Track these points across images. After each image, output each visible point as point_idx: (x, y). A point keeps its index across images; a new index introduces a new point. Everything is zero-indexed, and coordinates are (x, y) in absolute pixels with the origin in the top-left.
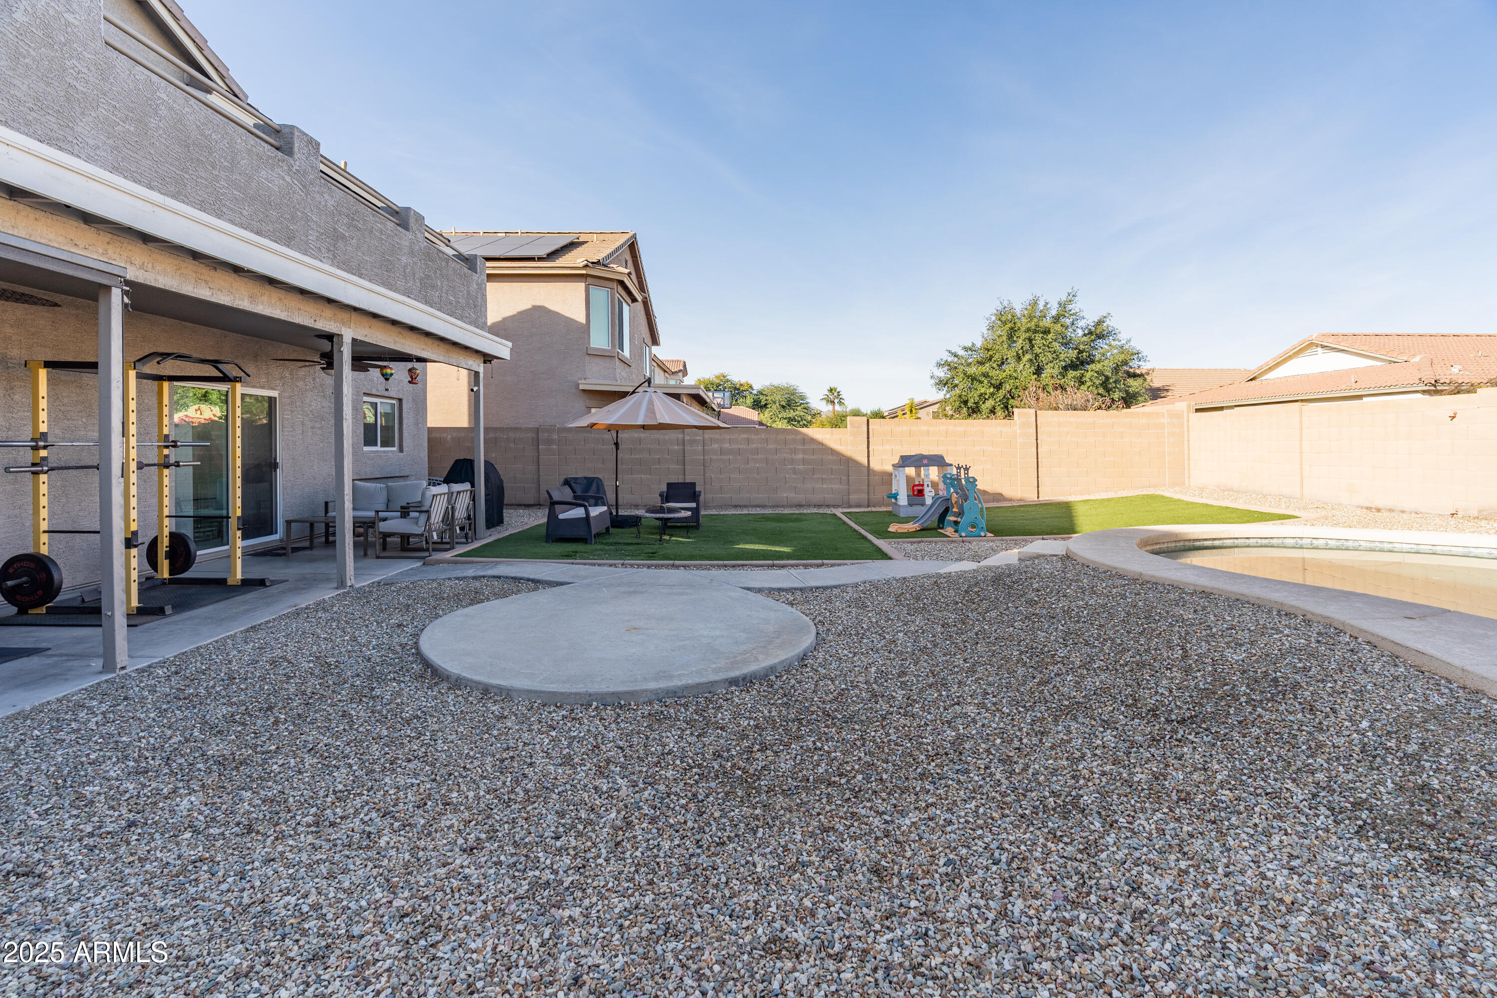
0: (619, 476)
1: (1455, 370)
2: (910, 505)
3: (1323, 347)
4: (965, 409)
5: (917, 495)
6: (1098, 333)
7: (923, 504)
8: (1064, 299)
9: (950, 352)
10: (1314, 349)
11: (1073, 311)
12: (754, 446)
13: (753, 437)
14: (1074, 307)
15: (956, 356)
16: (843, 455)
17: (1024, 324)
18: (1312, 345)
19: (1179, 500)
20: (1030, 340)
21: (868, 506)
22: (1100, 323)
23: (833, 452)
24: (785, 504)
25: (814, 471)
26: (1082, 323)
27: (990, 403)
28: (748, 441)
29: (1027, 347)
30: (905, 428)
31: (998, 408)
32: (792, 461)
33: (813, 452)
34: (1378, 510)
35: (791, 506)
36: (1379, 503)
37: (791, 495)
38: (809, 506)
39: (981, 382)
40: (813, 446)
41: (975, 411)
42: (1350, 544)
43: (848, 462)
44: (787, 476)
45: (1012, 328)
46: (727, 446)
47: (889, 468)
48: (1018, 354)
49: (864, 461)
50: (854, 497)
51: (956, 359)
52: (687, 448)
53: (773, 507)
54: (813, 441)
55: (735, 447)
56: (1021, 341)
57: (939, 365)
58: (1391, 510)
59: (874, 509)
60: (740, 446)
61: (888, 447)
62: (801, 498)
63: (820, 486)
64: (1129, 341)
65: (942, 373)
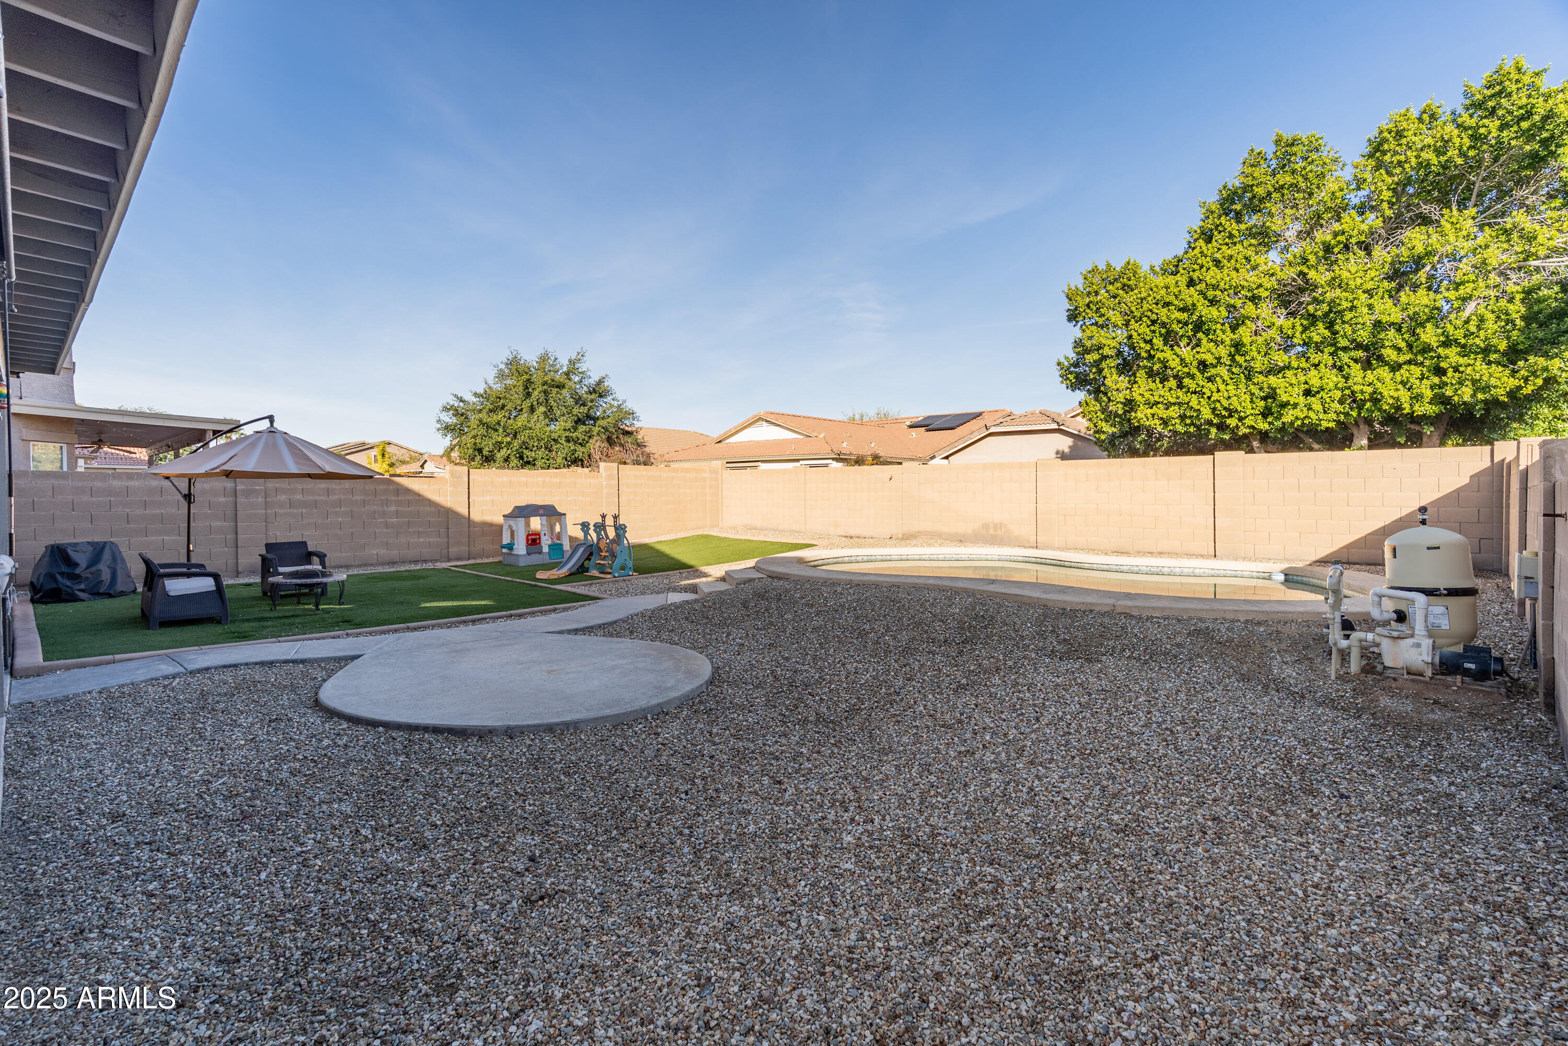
0: (192, 538)
1: (844, 445)
2: (529, 554)
3: (767, 421)
4: (479, 457)
5: (531, 545)
6: (599, 391)
7: (540, 553)
8: (573, 357)
9: (456, 396)
10: (761, 422)
11: (580, 370)
12: (336, 497)
13: (334, 486)
14: (583, 367)
15: (462, 400)
16: (442, 507)
17: (537, 378)
18: (760, 419)
19: (725, 538)
20: (545, 392)
21: (469, 559)
22: (600, 382)
23: (430, 503)
24: (375, 562)
25: (409, 524)
26: (586, 382)
27: (504, 452)
28: (328, 492)
29: (542, 399)
30: (505, 479)
31: (512, 458)
32: (384, 514)
33: (409, 503)
34: (851, 537)
35: (382, 564)
36: (852, 533)
37: (383, 552)
38: (403, 562)
39: (496, 430)
40: (408, 497)
41: (488, 460)
42: (873, 558)
43: (448, 513)
44: (377, 531)
45: (528, 380)
46: (299, 497)
47: (500, 520)
48: (532, 406)
49: (463, 511)
50: (453, 550)
51: (462, 404)
52: (241, 499)
53: (359, 566)
54: (408, 491)
55: (311, 498)
56: (536, 393)
57: (446, 409)
58: (858, 537)
59: (479, 561)
60: (316, 498)
61: (488, 498)
62: (394, 554)
63: (416, 540)
64: (625, 401)
65: (448, 418)
